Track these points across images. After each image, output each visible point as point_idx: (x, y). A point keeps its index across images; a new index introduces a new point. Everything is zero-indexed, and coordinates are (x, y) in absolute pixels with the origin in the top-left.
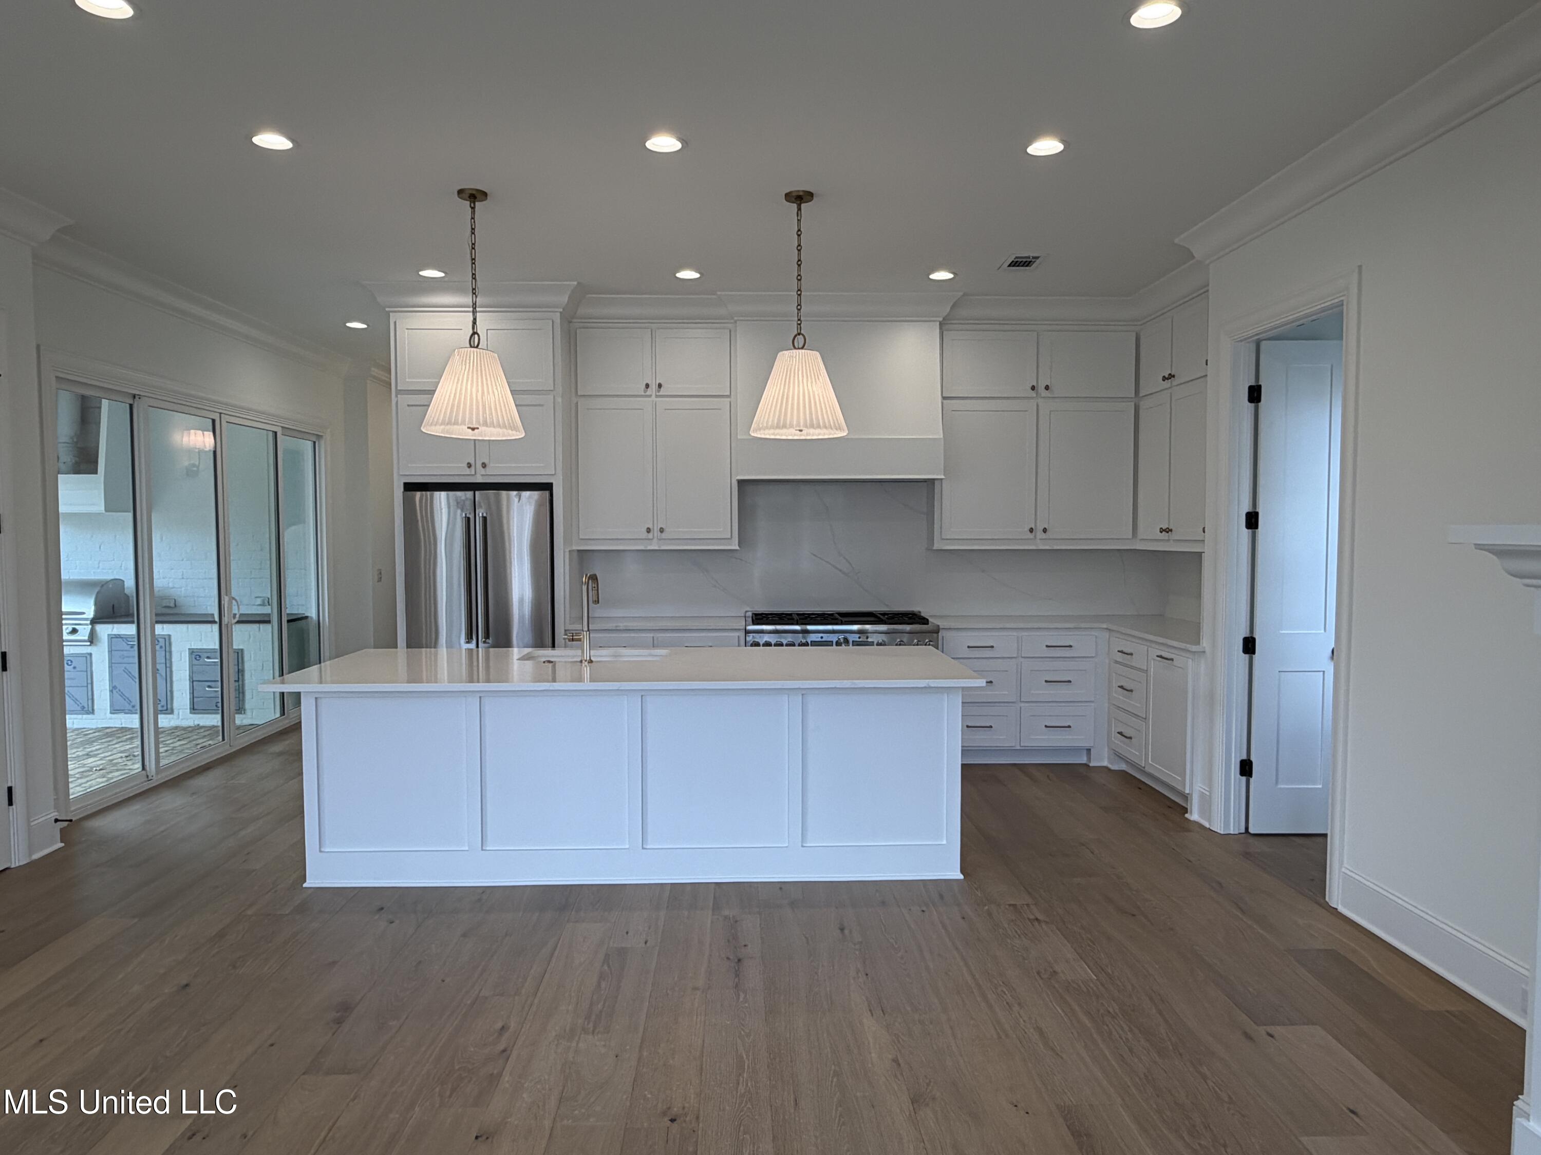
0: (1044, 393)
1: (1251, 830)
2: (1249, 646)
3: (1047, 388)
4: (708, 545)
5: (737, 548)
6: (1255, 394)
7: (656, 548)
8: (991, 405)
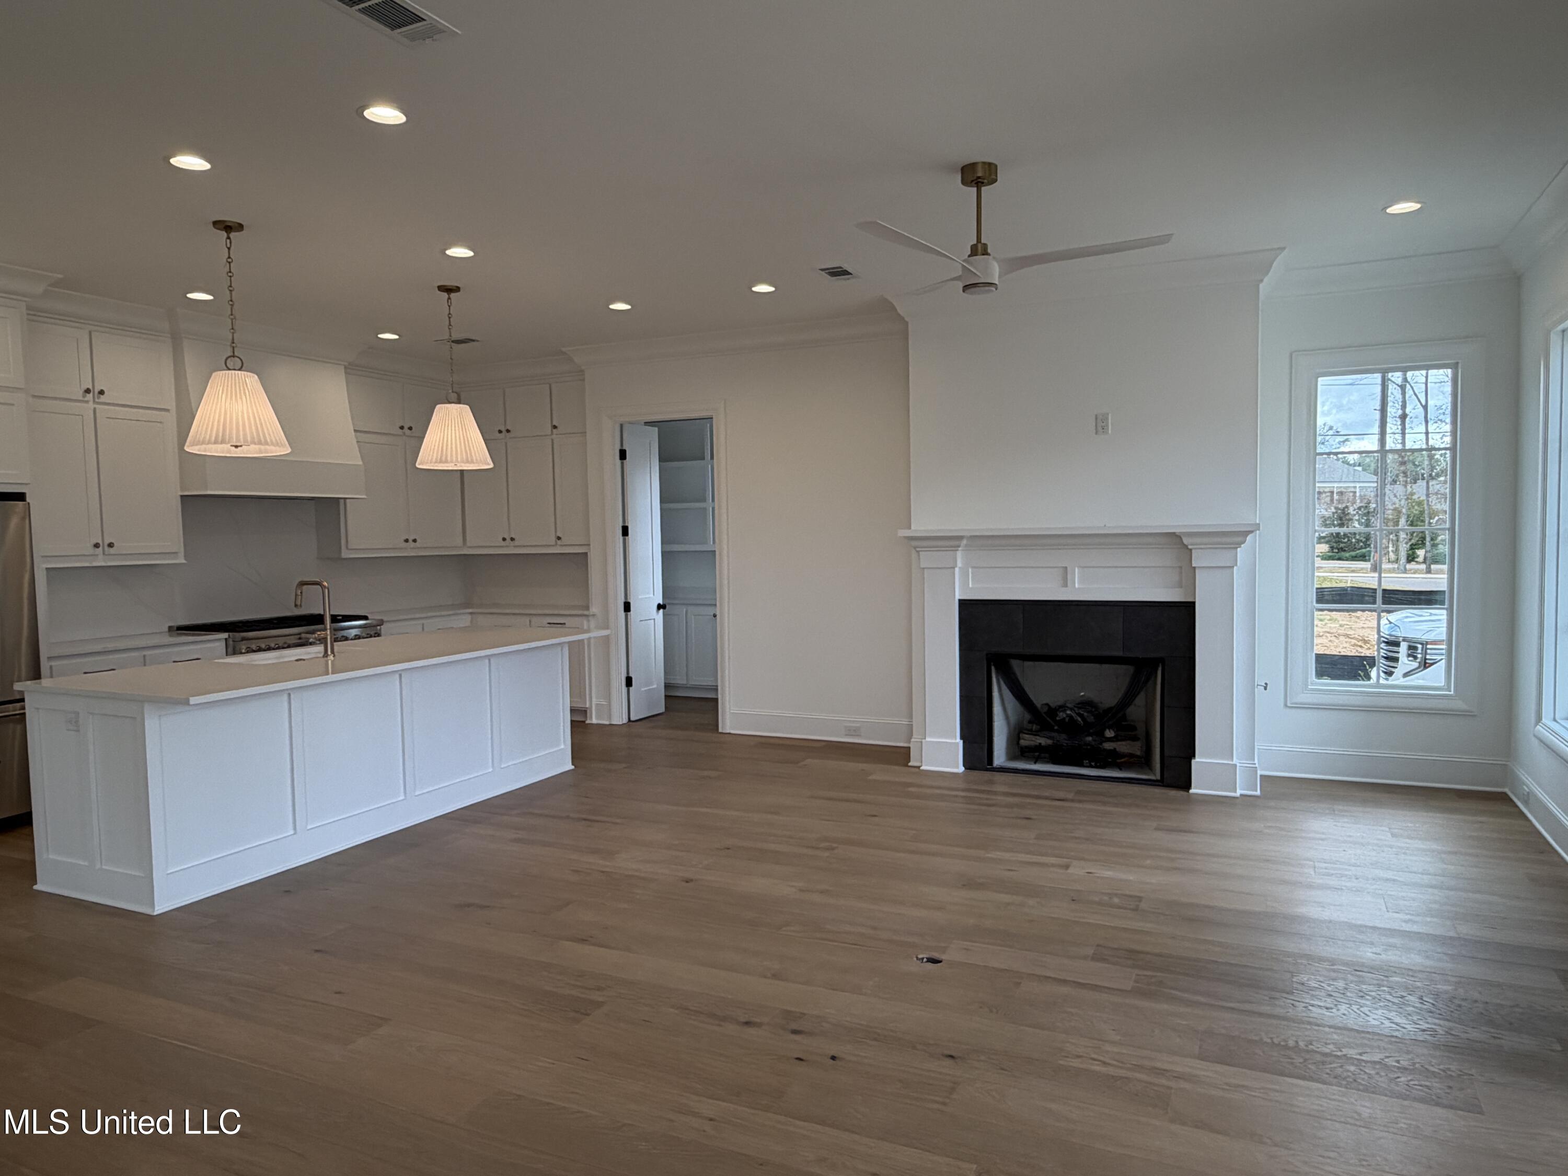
0: (407, 432)
1: (632, 718)
2: (627, 607)
3: (410, 428)
4: (157, 559)
5: (184, 561)
6: (623, 455)
7: (103, 564)
8: (383, 439)
